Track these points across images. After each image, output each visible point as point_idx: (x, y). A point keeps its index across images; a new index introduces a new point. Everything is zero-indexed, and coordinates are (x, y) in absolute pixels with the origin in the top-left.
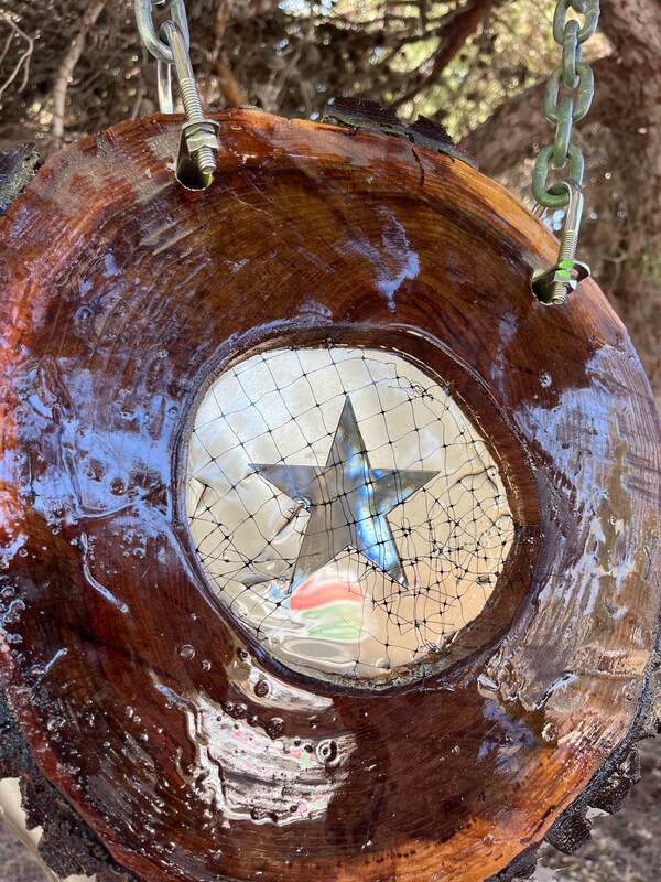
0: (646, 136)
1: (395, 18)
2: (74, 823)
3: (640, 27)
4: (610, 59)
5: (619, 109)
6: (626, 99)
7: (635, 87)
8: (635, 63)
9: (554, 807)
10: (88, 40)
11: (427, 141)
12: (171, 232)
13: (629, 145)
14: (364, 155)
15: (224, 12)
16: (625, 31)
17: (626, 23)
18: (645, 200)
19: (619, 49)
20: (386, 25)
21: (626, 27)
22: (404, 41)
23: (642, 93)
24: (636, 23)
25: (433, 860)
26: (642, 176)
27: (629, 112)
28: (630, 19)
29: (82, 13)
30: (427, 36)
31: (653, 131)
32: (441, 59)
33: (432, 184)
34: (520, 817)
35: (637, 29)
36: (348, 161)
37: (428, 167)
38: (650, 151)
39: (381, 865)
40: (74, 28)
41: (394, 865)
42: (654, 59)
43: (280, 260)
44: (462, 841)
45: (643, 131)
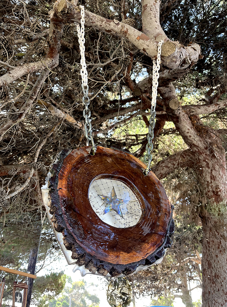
0: (202, 170)
1: (129, 139)
2: (71, 235)
3: (196, 142)
4: (189, 150)
5: (193, 163)
6: (195, 160)
7: (197, 157)
8: (196, 151)
9: (148, 253)
10: (48, 140)
11: (126, 152)
12: (89, 160)
13: (198, 173)
14: (116, 153)
15: (83, 135)
16: (192, 143)
17: (191, 141)
18: (205, 188)
19: (190, 147)
20: (126, 141)
21: (192, 142)
22: (132, 145)
23: (199, 159)
24: (194, 141)
25: (126, 256)
26: (203, 181)
27: (196, 164)
28: (192, 140)
29: (47, 134)
30: (138, 144)
31: (204, 169)
32: (143, 150)
33: (127, 157)
34: (142, 253)
35: (195, 142)
36: (114, 153)
37: (126, 155)
38: (204, 174)
39: (117, 254)
40: (45, 137)
41: (119, 255)
42: (201, 150)
43: (104, 165)
44: (131, 254)
45: (201, 169)
